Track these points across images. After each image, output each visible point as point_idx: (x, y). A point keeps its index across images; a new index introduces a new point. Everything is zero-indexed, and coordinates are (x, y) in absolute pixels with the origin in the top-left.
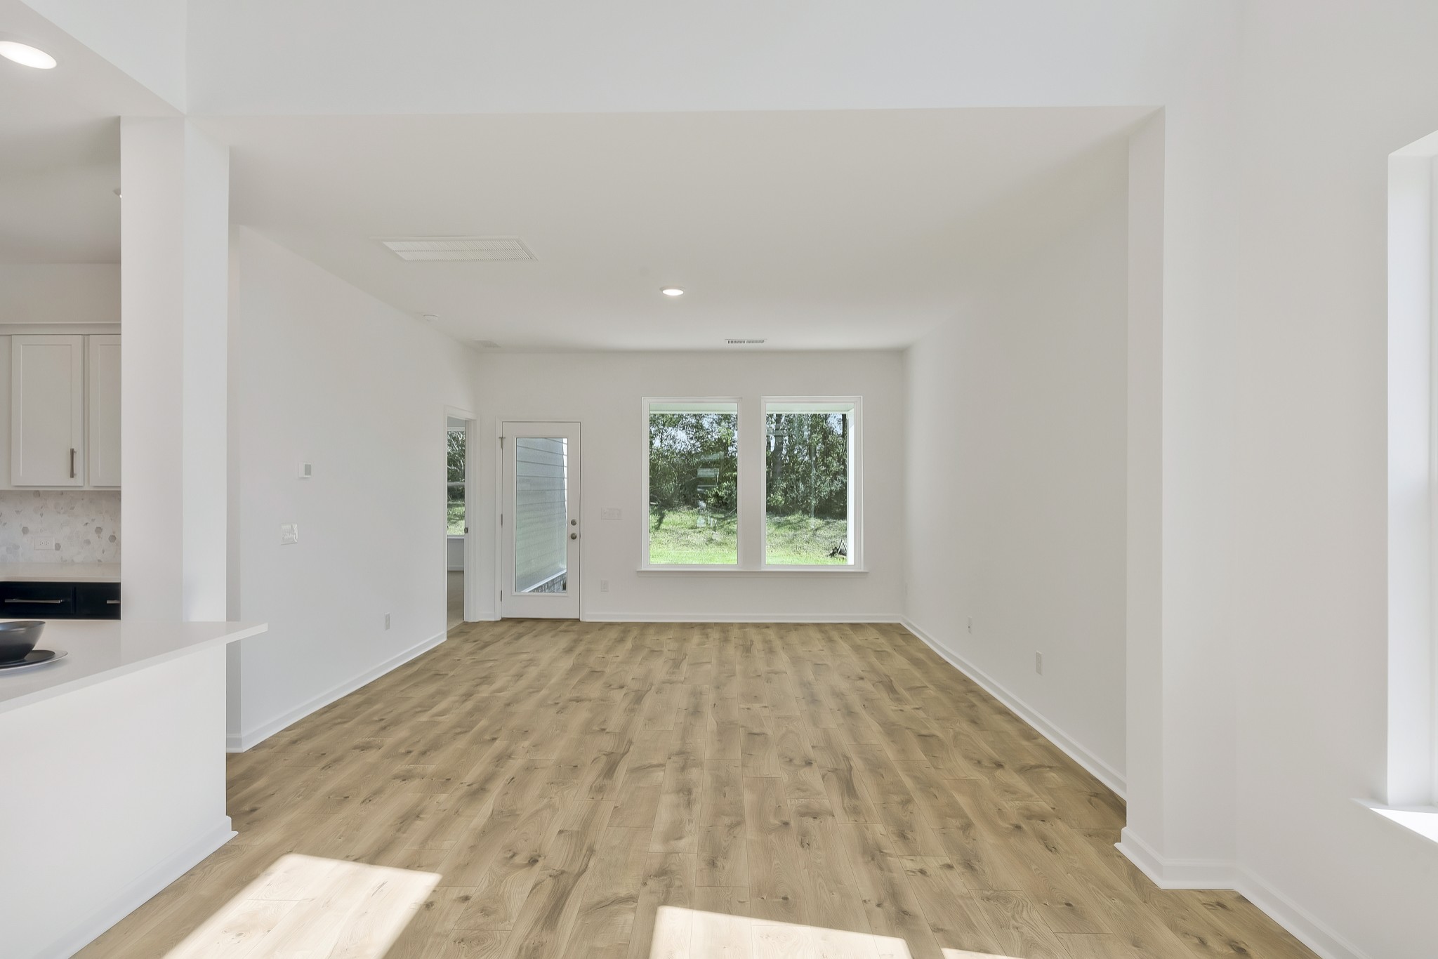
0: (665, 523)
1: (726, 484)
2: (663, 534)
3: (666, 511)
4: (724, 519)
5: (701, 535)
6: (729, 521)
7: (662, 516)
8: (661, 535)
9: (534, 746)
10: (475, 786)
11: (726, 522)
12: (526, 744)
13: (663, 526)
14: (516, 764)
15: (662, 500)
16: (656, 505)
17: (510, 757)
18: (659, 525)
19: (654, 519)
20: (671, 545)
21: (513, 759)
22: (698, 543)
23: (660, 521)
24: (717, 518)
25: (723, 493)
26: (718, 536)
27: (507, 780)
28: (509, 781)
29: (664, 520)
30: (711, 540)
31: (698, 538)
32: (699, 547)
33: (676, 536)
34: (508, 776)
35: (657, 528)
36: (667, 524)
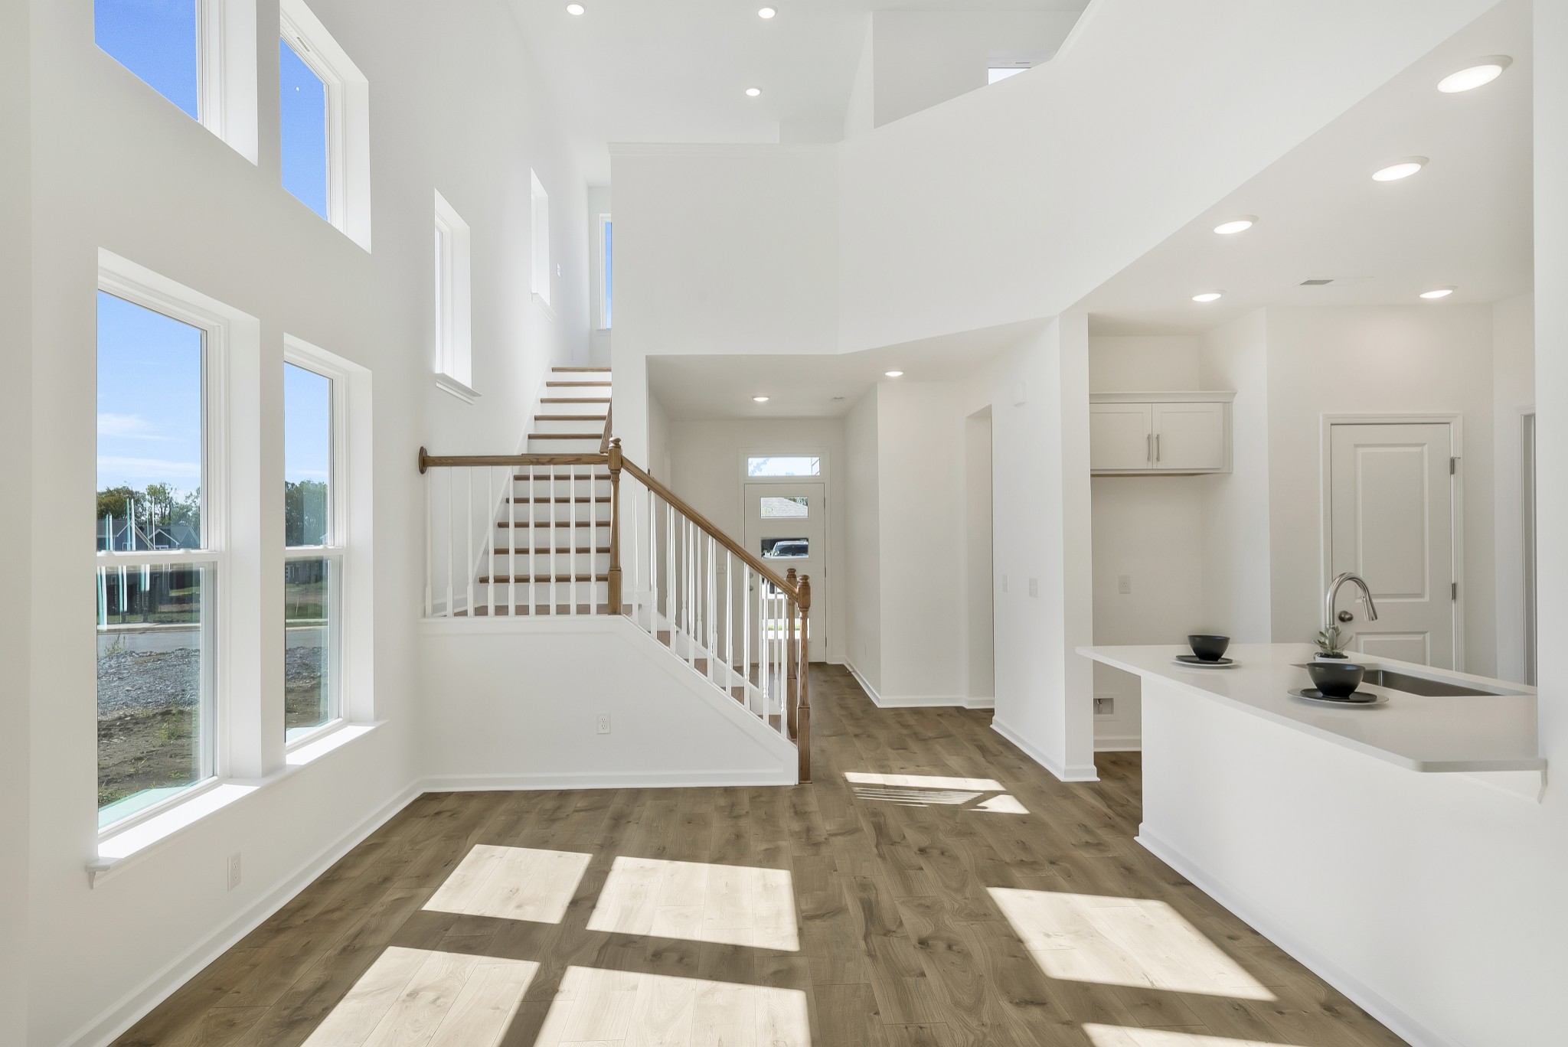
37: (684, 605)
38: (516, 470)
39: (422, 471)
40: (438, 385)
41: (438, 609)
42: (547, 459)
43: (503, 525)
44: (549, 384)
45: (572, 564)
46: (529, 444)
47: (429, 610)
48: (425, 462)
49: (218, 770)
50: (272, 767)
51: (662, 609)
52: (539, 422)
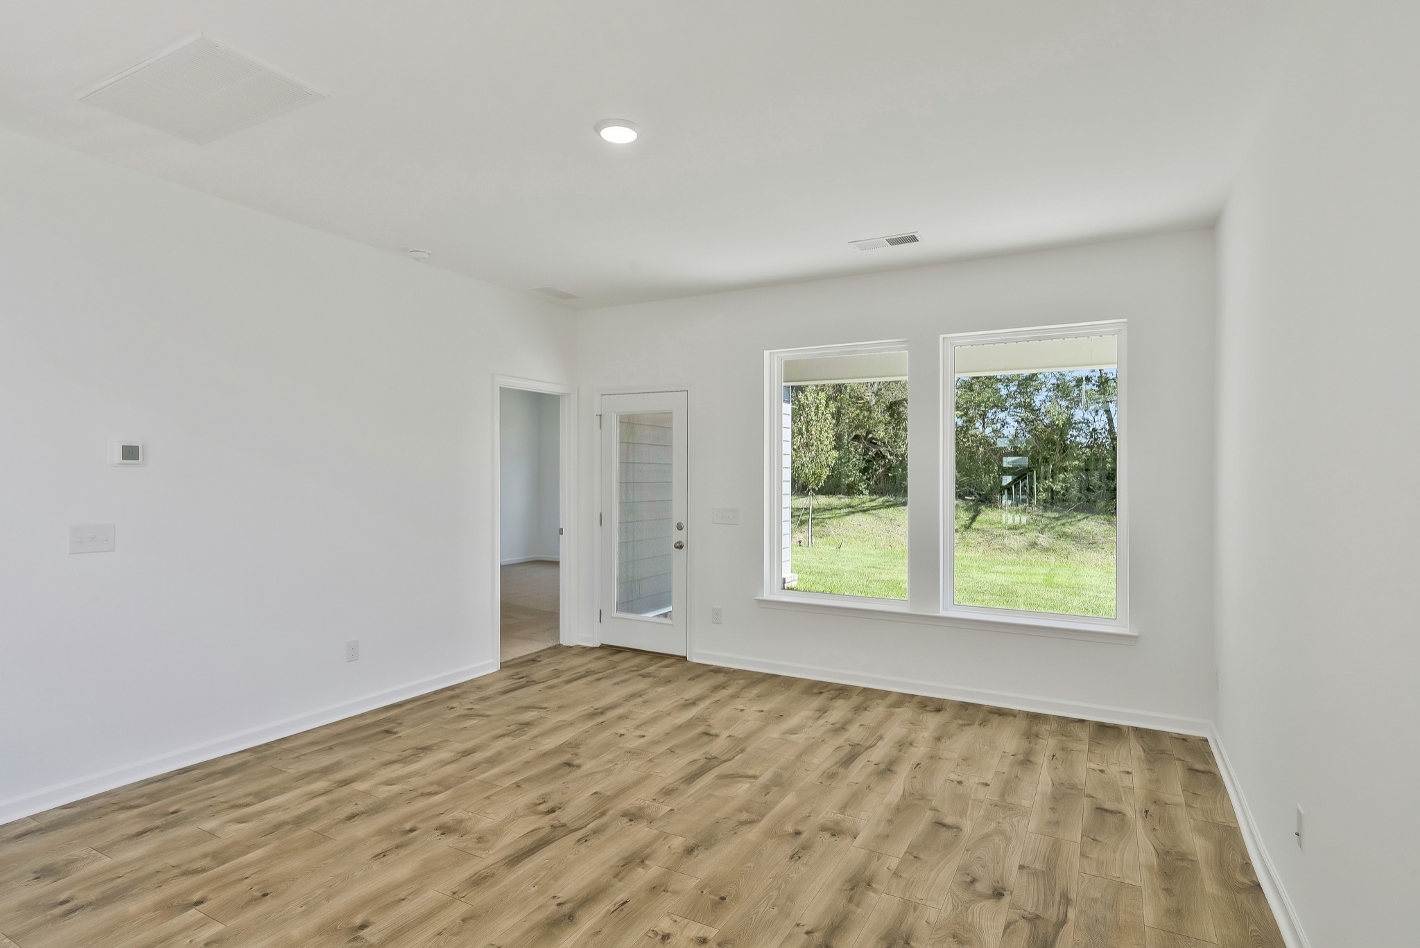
0: (979, 522)
1: (1063, 476)
2: (973, 534)
3: (983, 507)
4: (1057, 519)
5: (1022, 538)
6: (1063, 521)
7: (977, 513)
8: (971, 536)
11: (1059, 523)
13: (975, 525)
15: (980, 495)
16: (971, 500)
18: (971, 523)
19: (965, 517)
20: (981, 549)
22: (1016, 547)
23: (973, 519)
24: (1049, 518)
25: (1059, 487)
26: (1044, 540)
29: (979, 518)
30: (1034, 545)
31: (1016, 541)
32: (1018, 552)
33: (989, 538)
35: (967, 527)
36: (981, 523)
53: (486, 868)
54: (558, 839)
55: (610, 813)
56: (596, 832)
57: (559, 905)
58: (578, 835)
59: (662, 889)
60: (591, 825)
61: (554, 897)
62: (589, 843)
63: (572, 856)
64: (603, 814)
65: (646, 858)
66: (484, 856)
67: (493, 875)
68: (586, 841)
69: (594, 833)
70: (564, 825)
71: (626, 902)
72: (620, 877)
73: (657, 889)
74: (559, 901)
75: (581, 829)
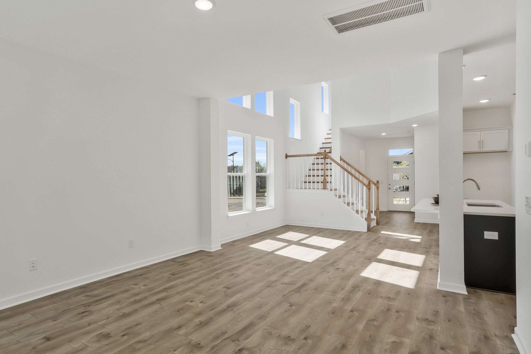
9: (331, 302)
10: (357, 289)
12: (334, 305)
14: (340, 295)
17: (343, 299)
21: (342, 298)
27: (345, 289)
28: (344, 289)
34: (344, 291)
37: (353, 192)
38: (316, 157)
39: (286, 158)
40: (290, 140)
41: (289, 188)
42: (310, 155)
43: (310, 170)
44: (328, 134)
45: (316, 179)
46: (320, 150)
47: (288, 187)
48: (287, 156)
49: (246, 209)
50: (254, 210)
51: (344, 190)
52: (323, 144)
53: (262, 321)
54: (235, 333)
55: (209, 349)
56: (217, 338)
57: (233, 310)
58: (226, 336)
59: (197, 314)
60: (220, 341)
61: (234, 312)
62: (221, 331)
63: (229, 326)
64: (213, 348)
65: (198, 325)
66: (265, 326)
67: (258, 319)
68: (222, 333)
69: (219, 336)
70: (233, 341)
71: (210, 310)
72: (211, 318)
73: (199, 314)
74: (232, 311)
75: (225, 339)
